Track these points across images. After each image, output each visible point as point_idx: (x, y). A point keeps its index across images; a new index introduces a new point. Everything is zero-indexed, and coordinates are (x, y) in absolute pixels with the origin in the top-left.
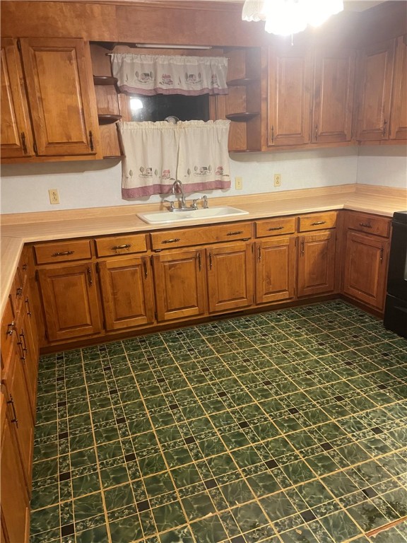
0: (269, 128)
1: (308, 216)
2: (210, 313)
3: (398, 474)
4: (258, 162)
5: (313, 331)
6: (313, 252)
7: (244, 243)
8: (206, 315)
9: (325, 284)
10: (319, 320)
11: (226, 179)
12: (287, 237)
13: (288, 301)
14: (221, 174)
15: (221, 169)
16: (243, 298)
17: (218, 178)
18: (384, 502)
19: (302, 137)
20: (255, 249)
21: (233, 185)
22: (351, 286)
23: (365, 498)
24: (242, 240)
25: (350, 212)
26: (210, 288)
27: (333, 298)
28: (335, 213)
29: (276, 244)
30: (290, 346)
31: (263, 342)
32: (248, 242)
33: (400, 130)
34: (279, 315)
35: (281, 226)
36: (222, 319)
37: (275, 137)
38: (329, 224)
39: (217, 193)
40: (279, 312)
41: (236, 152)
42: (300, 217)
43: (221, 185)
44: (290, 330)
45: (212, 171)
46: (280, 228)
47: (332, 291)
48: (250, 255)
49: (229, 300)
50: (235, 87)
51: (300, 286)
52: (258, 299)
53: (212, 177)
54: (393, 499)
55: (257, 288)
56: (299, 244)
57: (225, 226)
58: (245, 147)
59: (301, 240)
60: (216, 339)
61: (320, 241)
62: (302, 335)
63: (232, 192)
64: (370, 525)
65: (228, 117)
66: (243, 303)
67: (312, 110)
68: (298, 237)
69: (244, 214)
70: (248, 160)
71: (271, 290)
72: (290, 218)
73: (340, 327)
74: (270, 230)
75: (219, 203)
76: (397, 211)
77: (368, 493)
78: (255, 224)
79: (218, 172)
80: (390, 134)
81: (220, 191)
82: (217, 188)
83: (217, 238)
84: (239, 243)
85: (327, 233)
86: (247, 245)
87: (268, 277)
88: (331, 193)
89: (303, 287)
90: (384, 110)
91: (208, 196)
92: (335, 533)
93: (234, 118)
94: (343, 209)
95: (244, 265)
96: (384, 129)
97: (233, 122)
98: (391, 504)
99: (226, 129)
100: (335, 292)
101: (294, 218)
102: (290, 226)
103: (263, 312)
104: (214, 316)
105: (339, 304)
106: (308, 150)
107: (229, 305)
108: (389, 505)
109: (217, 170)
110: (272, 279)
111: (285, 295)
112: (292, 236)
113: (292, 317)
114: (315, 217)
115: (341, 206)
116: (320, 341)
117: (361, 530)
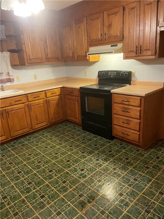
0: (27, 55)
1: (49, 91)
2: (11, 137)
3: (91, 185)
4: (25, 69)
5: (57, 136)
6: (53, 105)
7: (23, 105)
8: (10, 139)
9: (60, 117)
10: (59, 131)
11: (12, 77)
12: (42, 100)
13: (46, 126)
14: (9, 75)
15: (9, 73)
16: (27, 128)
17: (8, 77)
18: (86, 198)
19: (42, 59)
20: (29, 107)
21: (15, 80)
22: (69, 116)
23: (80, 198)
24: (22, 103)
25: (65, 88)
26: (10, 126)
27: (63, 122)
28: (60, 89)
29: (38, 103)
30: (48, 144)
31: (37, 145)
32: (25, 104)
33: (78, 57)
34: (43, 132)
35: (39, 96)
36: (18, 139)
37: (31, 59)
38: (58, 93)
39: (9, 84)
40: (43, 131)
41: (14, 66)
42: (46, 91)
43: (10, 80)
44: (48, 138)
45: (4, 74)
46: (39, 97)
47: (63, 119)
48: (27, 109)
49: (20, 130)
50: (10, 38)
51: (50, 119)
52: (33, 127)
53: (5, 77)
54: (89, 195)
55: (32, 123)
56: (47, 102)
57: (13, 98)
58: (18, 63)
59: (48, 100)
60: (15, 149)
61: (56, 100)
62: (53, 139)
63: (15, 83)
64: (82, 209)
65: (8, 51)
66: (26, 130)
67: (45, 49)
68: (47, 100)
69: (22, 92)
70: (21, 69)
71: (38, 123)
72: (42, 92)
73: (67, 133)
74: (34, 98)
75: (9, 88)
76: (81, 86)
77: (81, 196)
78: (27, 96)
79: (7, 74)
80: (75, 58)
81: (9, 83)
82: (8, 82)
83: (10, 104)
84: (21, 105)
85: (58, 97)
86: (25, 105)
87: (36, 117)
88: (58, 81)
89: (52, 119)
90: (71, 49)
91: (4, 85)
92: (70, 216)
93: (11, 51)
94: (62, 87)
95: (25, 114)
96: (73, 56)
97: (11, 53)
98: (89, 197)
99: (8, 56)
100: (64, 119)
101: (44, 92)
102: (43, 95)
103: (36, 132)
104: (14, 139)
105: (66, 124)
106: (46, 64)
107: (20, 132)
108: (88, 198)
109: (6, 74)
110: (38, 118)
111: (45, 124)
112: (44, 99)
113: (49, 132)
114: (52, 91)
115: (61, 86)
116: (60, 140)
117: (79, 212)
